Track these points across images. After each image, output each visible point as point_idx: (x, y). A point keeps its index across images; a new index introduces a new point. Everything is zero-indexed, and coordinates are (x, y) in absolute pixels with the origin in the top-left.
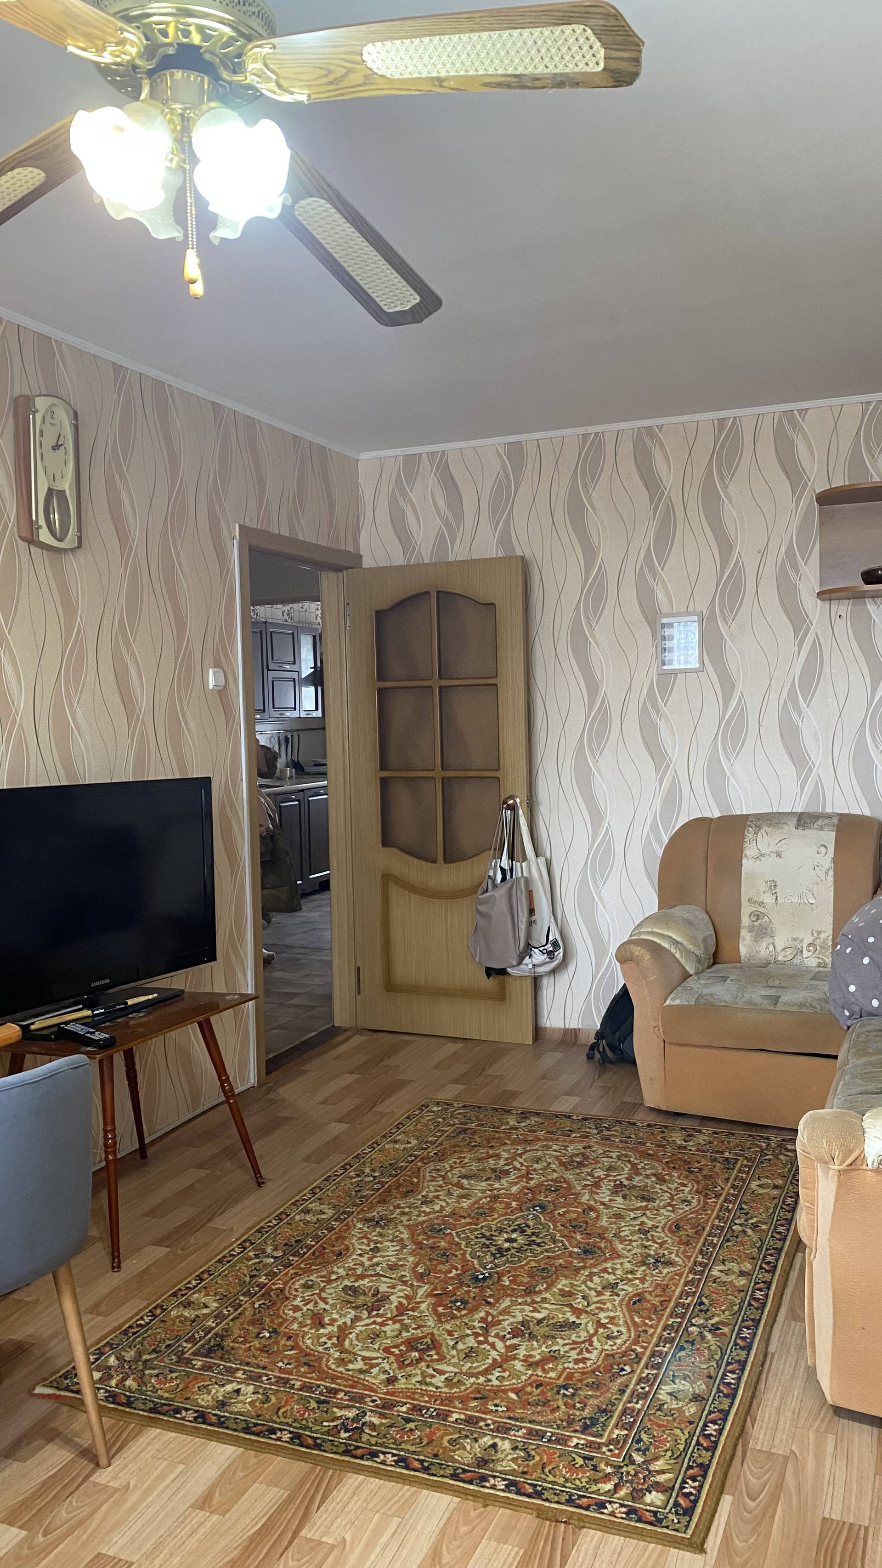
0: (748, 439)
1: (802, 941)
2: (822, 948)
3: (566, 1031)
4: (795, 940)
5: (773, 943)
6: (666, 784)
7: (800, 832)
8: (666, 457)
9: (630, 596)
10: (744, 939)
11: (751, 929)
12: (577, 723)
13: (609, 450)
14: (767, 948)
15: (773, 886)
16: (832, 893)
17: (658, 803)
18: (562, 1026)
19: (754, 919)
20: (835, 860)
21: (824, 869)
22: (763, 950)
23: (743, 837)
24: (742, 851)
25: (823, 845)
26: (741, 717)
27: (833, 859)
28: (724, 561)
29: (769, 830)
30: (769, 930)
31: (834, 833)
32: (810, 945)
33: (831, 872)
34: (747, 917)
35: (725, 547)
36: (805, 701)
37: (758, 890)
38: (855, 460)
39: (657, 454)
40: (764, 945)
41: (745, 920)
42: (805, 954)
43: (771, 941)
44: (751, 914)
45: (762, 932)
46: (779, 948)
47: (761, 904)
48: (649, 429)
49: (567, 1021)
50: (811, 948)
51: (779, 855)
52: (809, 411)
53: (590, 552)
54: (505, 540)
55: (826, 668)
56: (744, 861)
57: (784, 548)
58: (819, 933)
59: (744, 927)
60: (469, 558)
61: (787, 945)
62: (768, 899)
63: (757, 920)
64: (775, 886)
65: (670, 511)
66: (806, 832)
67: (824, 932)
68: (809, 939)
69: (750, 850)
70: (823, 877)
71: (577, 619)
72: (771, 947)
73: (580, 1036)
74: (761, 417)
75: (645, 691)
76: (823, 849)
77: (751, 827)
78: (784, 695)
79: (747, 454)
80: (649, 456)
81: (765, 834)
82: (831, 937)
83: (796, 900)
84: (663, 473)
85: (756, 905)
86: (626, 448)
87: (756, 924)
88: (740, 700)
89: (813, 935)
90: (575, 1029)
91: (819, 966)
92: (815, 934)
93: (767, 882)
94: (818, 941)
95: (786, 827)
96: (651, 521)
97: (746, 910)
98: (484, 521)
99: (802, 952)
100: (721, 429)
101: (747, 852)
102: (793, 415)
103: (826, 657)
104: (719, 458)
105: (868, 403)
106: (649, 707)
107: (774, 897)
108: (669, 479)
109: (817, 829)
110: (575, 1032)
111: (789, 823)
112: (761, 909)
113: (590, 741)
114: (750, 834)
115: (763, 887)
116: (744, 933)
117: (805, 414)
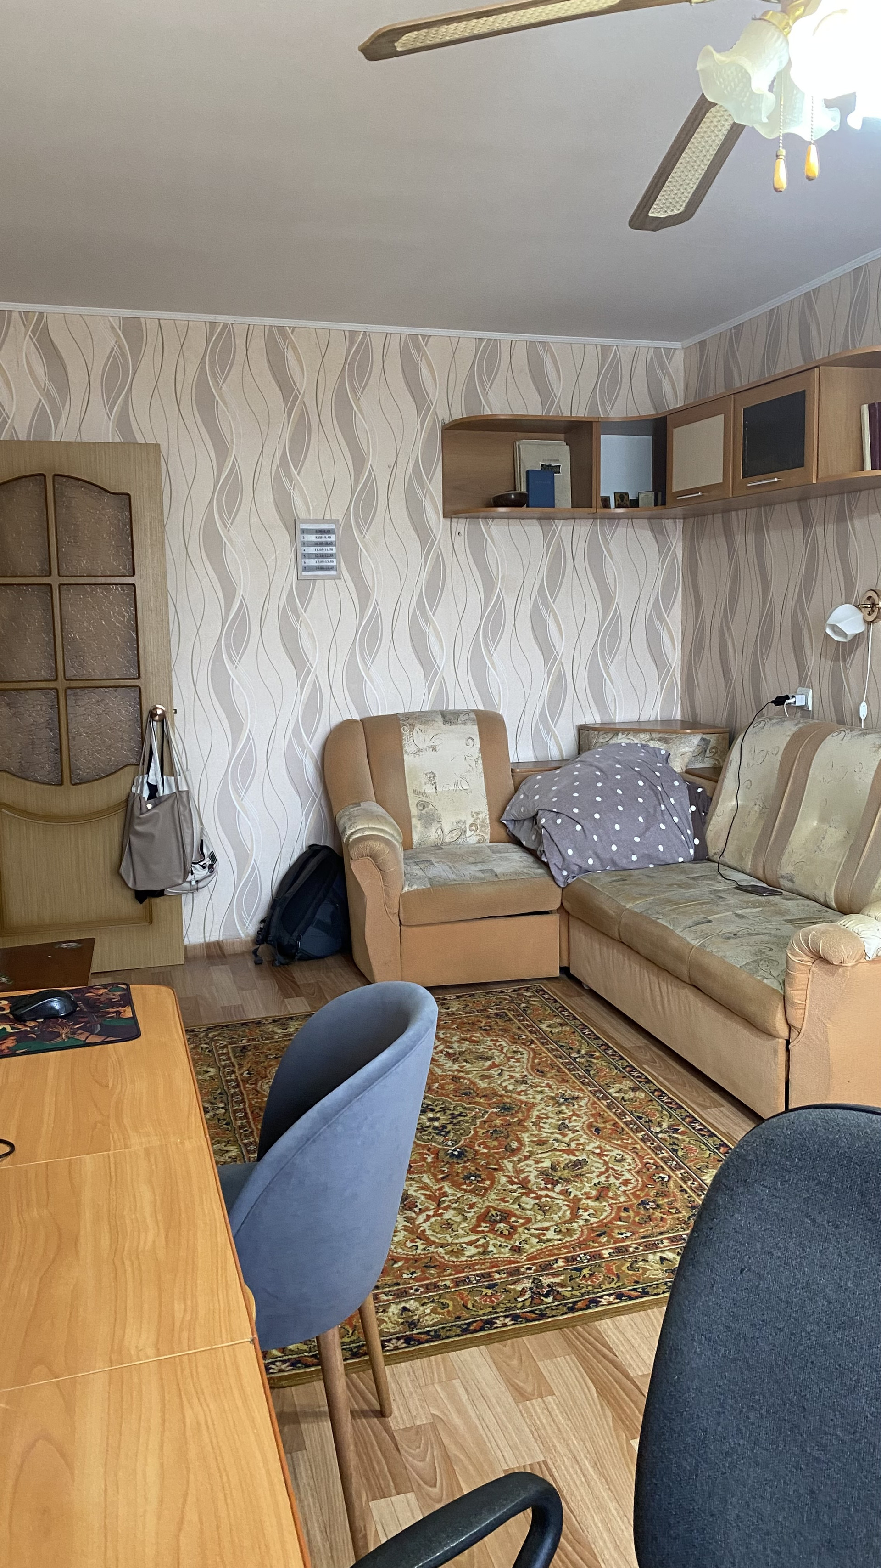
0: (377, 358)
1: (465, 823)
2: (482, 826)
3: (208, 946)
4: (459, 822)
5: (441, 828)
6: (307, 690)
7: (448, 727)
8: (299, 361)
9: (266, 498)
10: (416, 827)
11: (420, 818)
12: (213, 629)
13: (240, 342)
14: (436, 832)
15: (432, 777)
16: (483, 779)
17: (300, 707)
18: (202, 941)
19: (421, 808)
20: (482, 750)
21: (474, 758)
22: (433, 835)
23: (400, 735)
24: (402, 748)
25: (470, 738)
26: (375, 623)
27: (480, 749)
28: (358, 472)
29: (422, 727)
30: (435, 816)
31: (476, 727)
32: (471, 825)
33: (480, 761)
34: (415, 806)
35: (359, 460)
36: (431, 610)
37: (420, 782)
38: (471, 394)
39: (290, 355)
40: (434, 830)
41: (414, 811)
42: (468, 833)
43: (439, 825)
44: (417, 804)
45: (430, 819)
46: (447, 829)
47: (424, 794)
48: (281, 329)
49: (207, 935)
50: (473, 828)
51: (434, 749)
52: (431, 339)
53: (221, 448)
54: (123, 423)
55: (448, 580)
56: (405, 757)
57: (411, 465)
58: (478, 814)
59: (414, 816)
60: (78, 440)
61: (453, 827)
62: (429, 789)
63: (423, 809)
64: (434, 777)
65: (304, 416)
66: (453, 727)
67: (482, 813)
68: (470, 821)
69: (409, 747)
70: (473, 764)
71: (210, 520)
72: (439, 832)
73: (225, 947)
74: (389, 336)
75: (284, 596)
76: (470, 741)
77: (405, 725)
78: (414, 603)
79: (377, 369)
80: (282, 356)
81: (419, 731)
82: (488, 817)
83: (452, 788)
84: (297, 378)
85: (421, 796)
86: (258, 344)
87: (424, 812)
88: (375, 607)
89: (473, 816)
90: (218, 942)
91: (478, 842)
92: (475, 815)
93: (426, 774)
94: (479, 821)
95: (435, 724)
96: (286, 424)
97: (413, 800)
98: (97, 400)
99: (465, 832)
100: (352, 342)
101: (406, 748)
102: (418, 339)
103: (448, 570)
104: (351, 370)
105: (481, 339)
106: (289, 613)
107: (434, 786)
108: (303, 382)
109: (461, 724)
110: (219, 944)
111: (436, 719)
112: (424, 799)
113: (228, 647)
114: (406, 732)
115: (424, 779)
116: (414, 821)
117: (428, 339)
